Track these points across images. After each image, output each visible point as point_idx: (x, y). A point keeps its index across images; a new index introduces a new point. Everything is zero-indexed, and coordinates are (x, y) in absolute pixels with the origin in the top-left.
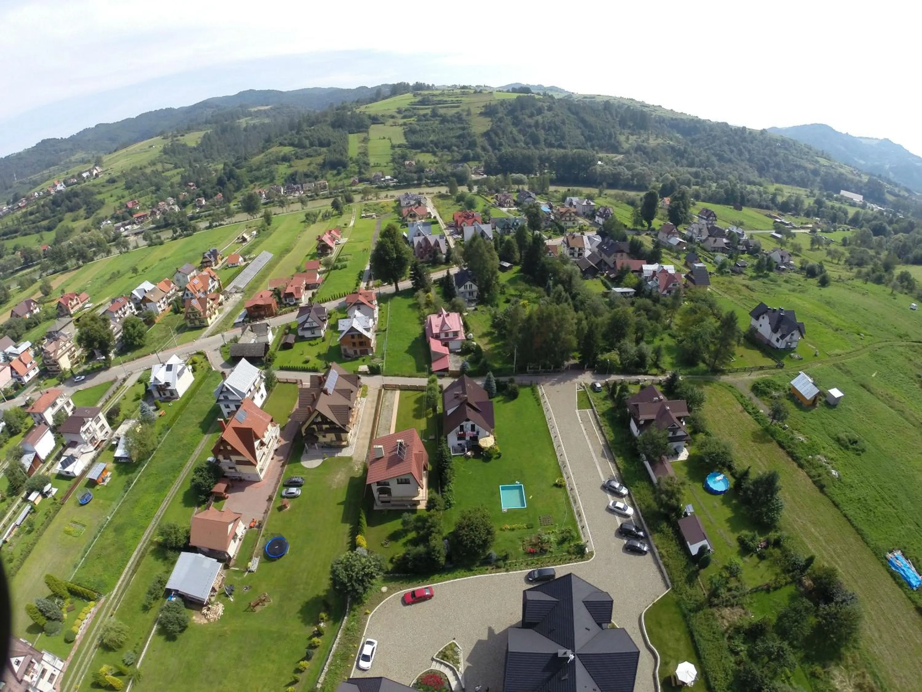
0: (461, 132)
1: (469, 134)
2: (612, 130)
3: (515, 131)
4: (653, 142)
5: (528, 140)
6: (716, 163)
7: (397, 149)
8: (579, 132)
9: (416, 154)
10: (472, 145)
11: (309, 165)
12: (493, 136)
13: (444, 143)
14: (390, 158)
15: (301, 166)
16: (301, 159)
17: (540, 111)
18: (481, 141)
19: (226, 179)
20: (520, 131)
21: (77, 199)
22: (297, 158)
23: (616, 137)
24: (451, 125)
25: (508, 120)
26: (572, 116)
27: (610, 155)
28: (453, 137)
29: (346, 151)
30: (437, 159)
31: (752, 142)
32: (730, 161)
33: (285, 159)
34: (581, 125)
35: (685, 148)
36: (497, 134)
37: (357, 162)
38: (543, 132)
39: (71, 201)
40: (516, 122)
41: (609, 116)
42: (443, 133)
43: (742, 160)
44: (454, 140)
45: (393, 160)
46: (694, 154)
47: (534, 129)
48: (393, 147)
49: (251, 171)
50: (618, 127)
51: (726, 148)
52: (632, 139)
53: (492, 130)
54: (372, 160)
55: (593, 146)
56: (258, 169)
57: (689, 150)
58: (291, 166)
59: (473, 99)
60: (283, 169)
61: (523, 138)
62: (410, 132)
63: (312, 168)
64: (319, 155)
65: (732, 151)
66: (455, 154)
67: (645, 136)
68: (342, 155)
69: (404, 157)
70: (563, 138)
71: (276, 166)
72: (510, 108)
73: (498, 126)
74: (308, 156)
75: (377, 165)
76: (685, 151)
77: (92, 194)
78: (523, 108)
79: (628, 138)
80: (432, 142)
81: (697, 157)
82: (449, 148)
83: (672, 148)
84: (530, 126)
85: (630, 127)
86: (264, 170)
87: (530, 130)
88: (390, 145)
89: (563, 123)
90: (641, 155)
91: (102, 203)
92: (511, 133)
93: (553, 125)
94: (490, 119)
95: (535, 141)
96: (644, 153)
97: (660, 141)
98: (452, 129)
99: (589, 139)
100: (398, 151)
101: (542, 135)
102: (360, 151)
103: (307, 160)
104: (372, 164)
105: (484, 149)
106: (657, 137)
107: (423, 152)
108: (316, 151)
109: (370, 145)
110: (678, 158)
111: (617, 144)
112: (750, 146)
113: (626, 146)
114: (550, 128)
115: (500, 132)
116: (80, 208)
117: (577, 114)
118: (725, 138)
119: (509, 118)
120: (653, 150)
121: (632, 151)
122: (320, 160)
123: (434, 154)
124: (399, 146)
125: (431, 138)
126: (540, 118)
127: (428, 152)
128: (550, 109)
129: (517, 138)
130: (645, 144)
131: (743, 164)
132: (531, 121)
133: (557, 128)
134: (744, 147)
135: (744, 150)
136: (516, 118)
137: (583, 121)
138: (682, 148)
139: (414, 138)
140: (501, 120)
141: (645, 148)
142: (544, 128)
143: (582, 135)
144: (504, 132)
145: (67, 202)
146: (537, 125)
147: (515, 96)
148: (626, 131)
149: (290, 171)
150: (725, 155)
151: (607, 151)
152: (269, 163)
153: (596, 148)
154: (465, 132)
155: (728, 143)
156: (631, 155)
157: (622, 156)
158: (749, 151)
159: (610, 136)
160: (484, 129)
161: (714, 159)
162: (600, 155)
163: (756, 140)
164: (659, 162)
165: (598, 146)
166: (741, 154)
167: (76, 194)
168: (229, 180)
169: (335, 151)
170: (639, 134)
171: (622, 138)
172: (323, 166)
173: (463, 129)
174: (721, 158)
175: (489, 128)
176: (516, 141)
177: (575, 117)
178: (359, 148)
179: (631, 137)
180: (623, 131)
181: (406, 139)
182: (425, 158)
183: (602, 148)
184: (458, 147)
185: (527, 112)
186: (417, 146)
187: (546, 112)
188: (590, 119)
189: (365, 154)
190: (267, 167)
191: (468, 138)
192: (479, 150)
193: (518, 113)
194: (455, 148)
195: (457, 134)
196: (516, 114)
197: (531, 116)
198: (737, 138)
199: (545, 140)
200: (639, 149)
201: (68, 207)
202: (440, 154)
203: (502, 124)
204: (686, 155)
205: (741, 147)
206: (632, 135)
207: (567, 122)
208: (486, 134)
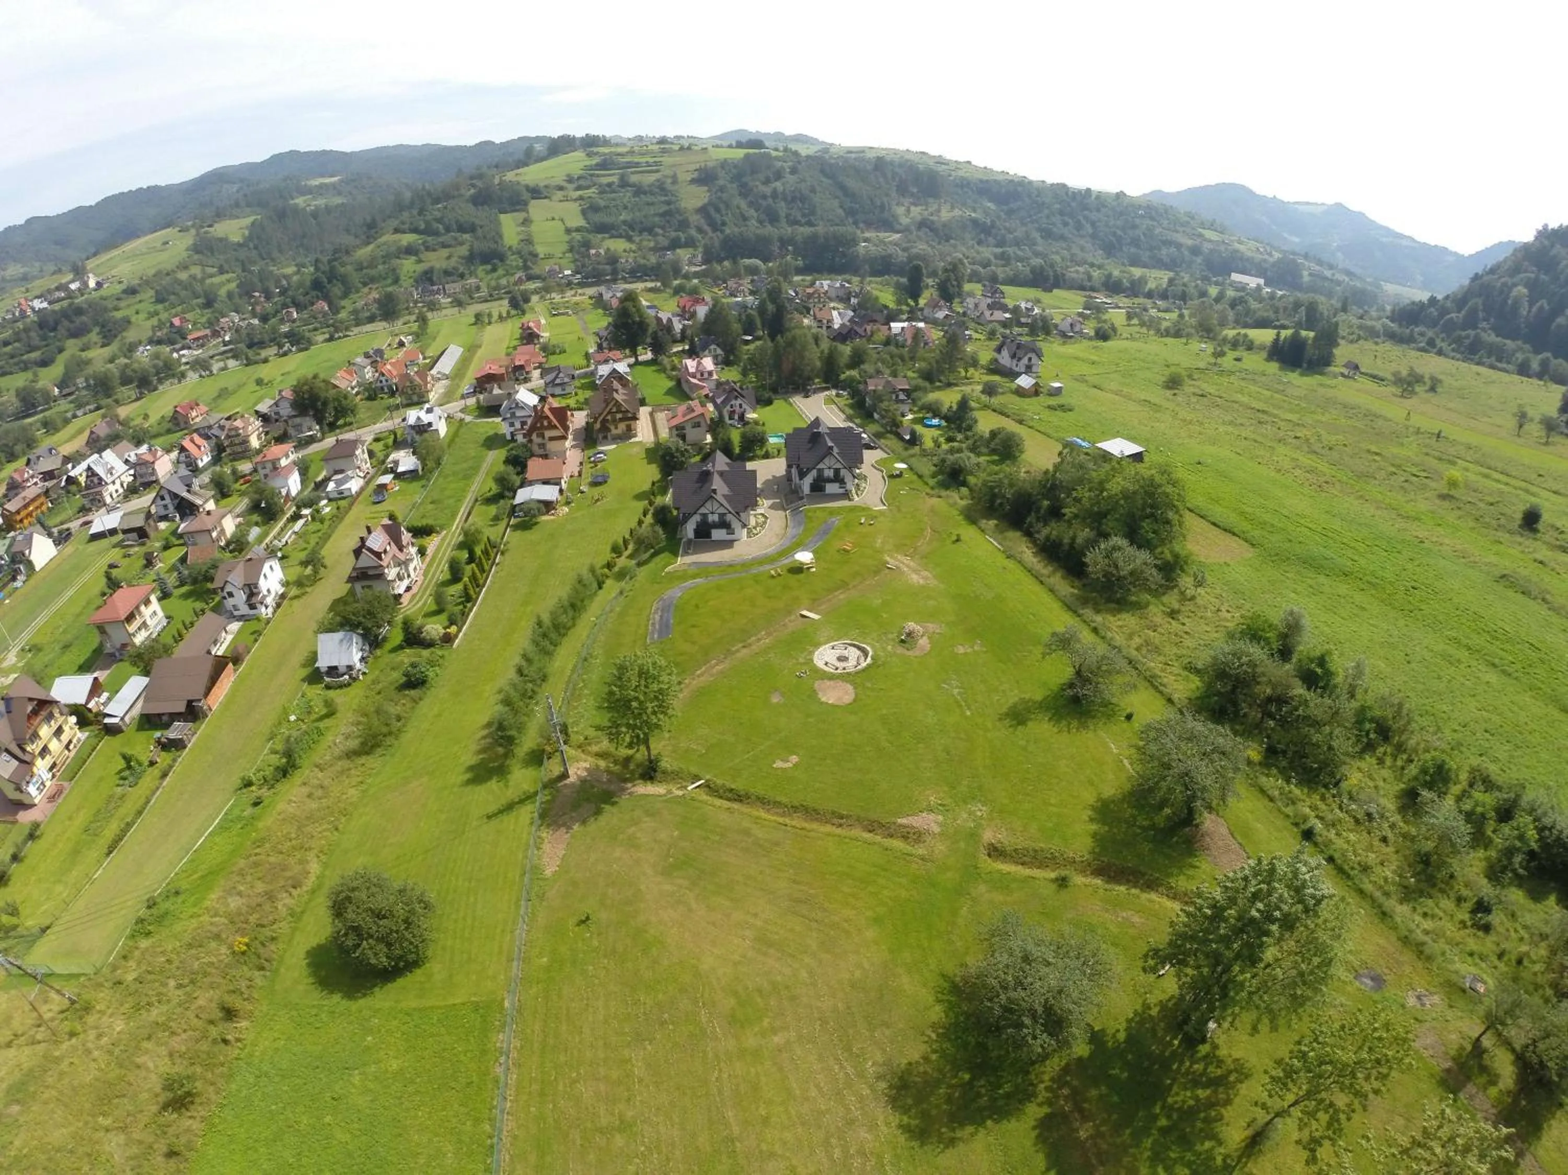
0: (665, 208)
1: (678, 211)
2: (885, 199)
3: (743, 204)
4: (946, 215)
5: (763, 217)
6: (1039, 240)
7: (574, 234)
8: (836, 203)
9: (603, 239)
10: (684, 225)
11: (449, 258)
12: (712, 211)
13: (642, 223)
14: (565, 247)
15: (437, 260)
16: (434, 250)
17: (779, 176)
18: (695, 219)
19: (325, 280)
20: (751, 204)
21: (84, 318)
22: (427, 249)
23: (890, 209)
24: (650, 199)
25: (733, 188)
26: (824, 179)
27: (882, 235)
28: (655, 215)
29: (501, 237)
30: (634, 247)
31: (1098, 210)
32: (1062, 238)
33: (410, 251)
34: (839, 193)
35: (992, 221)
36: (718, 210)
37: (519, 253)
38: (783, 204)
39: (72, 322)
40: (745, 190)
41: (881, 180)
42: (639, 210)
43: (1082, 236)
44: (657, 219)
45: (571, 250)
46: (1006, 228)
47: (770, 200)
48: (568, 231)
49: (361, 269)
50: (894, 194)
51: (1057, 219)
52: (916, 211)
53: (710, 203)
54: (541, 250)
55: (856, 223)
56: (372, 264)
57: (998, 223)
58: (420, 261)
59: (678, 159)
60: (408, 266)
61: (755, 215)
62: (590, 209)
63: (453, 262)
64: (462, 244)
65: (1066, 224)
66: (660, 238)
67: (935, 207)
68: (496, 242)
69: (587, 245)
70: (813, 212)
71: (398, 261)
72: (734, 171)
73: (720, 198)
74: (444, 246)
75: (549, 257)
76: (993, 225)
77: (106, 310)
78: (754, 172)
79: (908, 211)
80: (624, 222)
81: (1011, 233)
82: (650, 230)
83: (975, 222)
84: (764, 197)
85: (912, 195)
86: (380, 267)
87: (764, 203)
88: (563, 228)
89: (813, 190)
90: (926, 234)
91: (127, 322)
92: (738, 207)
93: (798, 195)
94: (706, 188)
95: (773, 218)
96: (931, 230)
97: (957, 212)
98: (652, 204)
99: (851, 212)
100: (577, 236)
101: (782, 208)
102: (521, 237)
103: (445, 252)
104: (542, 256)
105: (700, 230)
106: (953, 208)
107: (612, 237)
108: (456, 239)
109: (534, 228)
110: (982, 236)
111: (891, 219)
112: (1094, 216)
113: (905, 221)
114: (794, 199)
115: (722, 206)
116: (89, 331)
117: (832, 177)
118: (1057, 206)
119: (735, 185)
120: (944, 225)
121: (913, 228)
122: (464, 251)
123: (629, 239)
124: (578, 230)
125: (622, 218)
126: (778, 184)
127: (620, 236)
128: (794, 171)
129: (746, 215)
130: (934, 218)
131: (1082, 242)
132: (767, 190)
133: (803, 199)
134: (1086, 218)
135: (1084, 222)
136: (743, 185)
137: (843, 188)
138: (988, 221)
139: (598, 218)
140: (722, 189)
141: (933, 222)
142: (785, 199)
143: (841, 207)
144: (728, 206)
145: (66, 323)
146: (775, 195)
147: (740, 153)
148: (907, 201)
149: (420, 268)
150: (1055, 230)
151: (878, 229)
152: (387, 257)
153: (861, 225)
154: (672, 206)
155: (1061, 213)
156: (911, 233)
157: (898, 235)
158: (1093, 224)
159: (882, 207)
160: (699, 204)
161: (1036, 235)
162: (867, 235)
163: (1104, 206)
164: (952, 241)
165: (864, 222)
166: (1079, 227)
167: (79, 311)
168: (330, 282)
169: (485, 237)
170: (927, 204)
171: (900, 210)
172: (471, 259)
173: (668, 203)
174: (1048, 234)
175: (706, 200)
176: (745, 219)
177: (830, 181)
178: (518, 234)
179: (913, 208)
180: (902, 199)
181: (586, 219)
182: (618, 245)
183: (869, 225)
184: (663, 228)
185: (761, 177)
186: (603, 229)
187: (788, 175)
188: (852, 183)
189: (528, 241)
190: (384, 263)
191: (677, 216)
192: (693, 232)
193: (746, 179)
194: (660, 231)
195: (661, 211)
196: (744, 180)
197: (767, 182)
198: (1074, 204)
199: (787, 216)
200: (923, 224)
201: (68, 330)
202: (637, 239)
203: (725, 196)
204: (994, 231)
205: (1081, 218)
206: (916, 205)
207: (818, 189)
208: (702, 210)
